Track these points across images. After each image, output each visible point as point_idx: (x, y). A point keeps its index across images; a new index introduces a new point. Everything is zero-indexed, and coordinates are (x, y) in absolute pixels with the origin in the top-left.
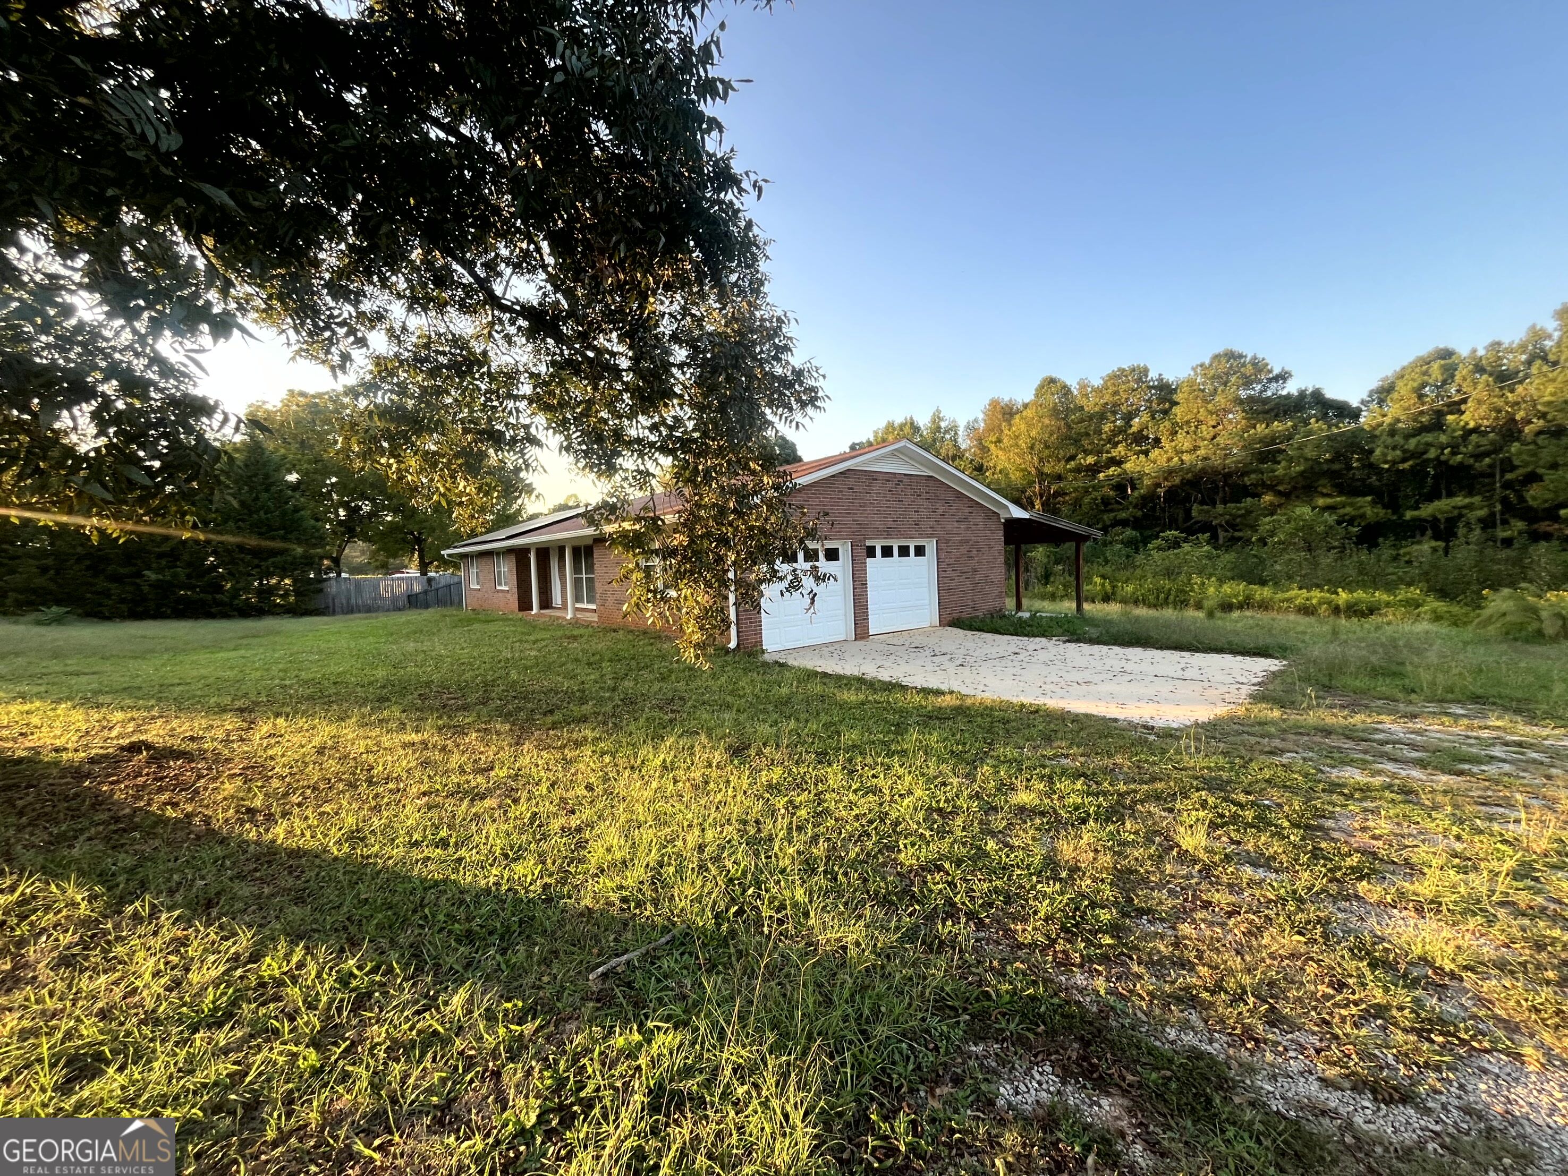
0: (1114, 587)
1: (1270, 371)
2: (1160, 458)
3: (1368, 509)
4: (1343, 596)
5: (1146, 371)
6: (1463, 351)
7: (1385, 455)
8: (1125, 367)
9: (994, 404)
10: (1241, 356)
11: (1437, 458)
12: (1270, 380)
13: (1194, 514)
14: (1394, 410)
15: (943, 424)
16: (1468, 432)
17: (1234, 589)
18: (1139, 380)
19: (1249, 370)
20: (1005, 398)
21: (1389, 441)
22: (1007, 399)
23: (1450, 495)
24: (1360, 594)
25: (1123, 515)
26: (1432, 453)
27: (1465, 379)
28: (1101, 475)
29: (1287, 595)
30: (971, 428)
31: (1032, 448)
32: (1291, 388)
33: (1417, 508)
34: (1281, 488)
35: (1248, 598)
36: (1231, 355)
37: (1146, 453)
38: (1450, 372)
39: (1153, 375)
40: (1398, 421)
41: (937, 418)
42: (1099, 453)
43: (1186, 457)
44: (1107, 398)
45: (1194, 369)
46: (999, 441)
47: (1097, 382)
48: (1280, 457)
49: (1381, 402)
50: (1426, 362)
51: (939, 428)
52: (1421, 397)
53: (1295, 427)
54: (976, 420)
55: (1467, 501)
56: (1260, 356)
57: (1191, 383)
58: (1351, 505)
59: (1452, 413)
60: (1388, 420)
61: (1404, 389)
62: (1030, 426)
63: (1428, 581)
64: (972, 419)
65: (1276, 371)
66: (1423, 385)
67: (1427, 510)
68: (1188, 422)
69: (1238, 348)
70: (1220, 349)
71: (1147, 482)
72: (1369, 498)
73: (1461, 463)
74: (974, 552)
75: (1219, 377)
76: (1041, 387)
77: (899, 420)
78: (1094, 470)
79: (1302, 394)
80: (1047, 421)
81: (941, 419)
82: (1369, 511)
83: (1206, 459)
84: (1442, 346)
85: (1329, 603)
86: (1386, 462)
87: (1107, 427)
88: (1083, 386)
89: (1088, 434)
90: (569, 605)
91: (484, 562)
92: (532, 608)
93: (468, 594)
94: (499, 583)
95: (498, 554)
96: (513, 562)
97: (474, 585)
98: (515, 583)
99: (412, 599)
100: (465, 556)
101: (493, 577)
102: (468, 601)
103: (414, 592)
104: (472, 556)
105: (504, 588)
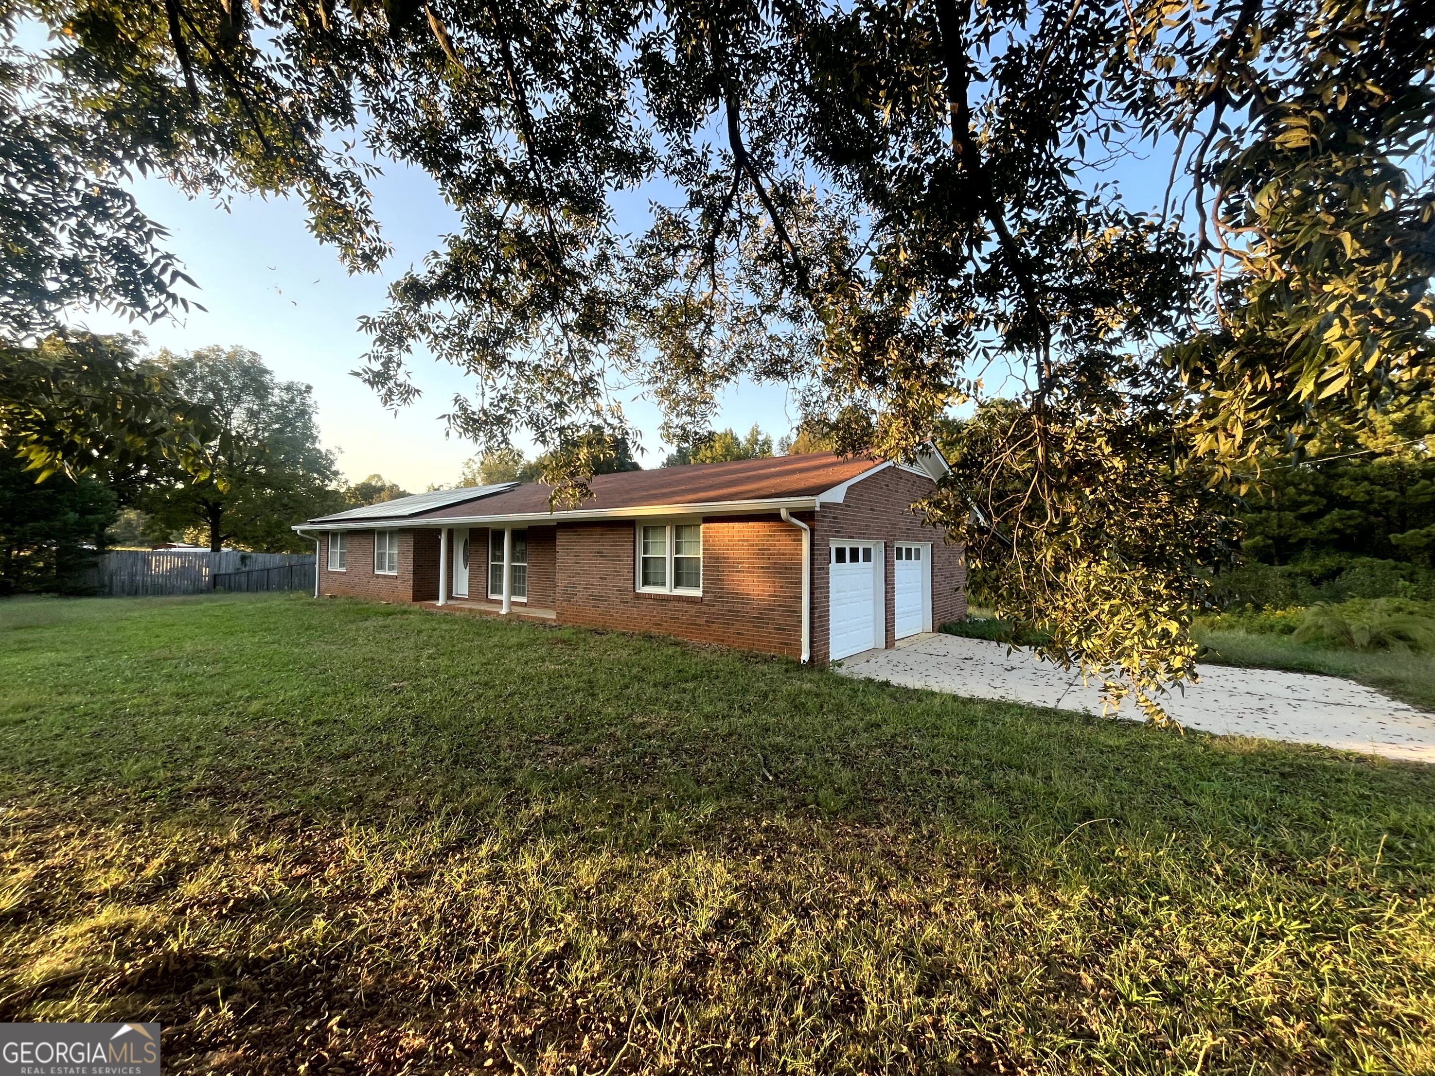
15: (760, 438)
51: (756, 441)
54: (789, 437)
74: (952, 557)
81: (758, 433)
90: (504, 597)
91: (356, 541)
92: (437, 598)
93: (324, 577)
94: (381, 567)
95: (382, 533)
96: (409, 543)
97: (335, 567)
98: (411, 568)
99: (219, 580)
100: (325, 533)
101: (370, 560)
102: (323, 585)
103: (223, 572)
104: (334, 534)
105: (387, 573)
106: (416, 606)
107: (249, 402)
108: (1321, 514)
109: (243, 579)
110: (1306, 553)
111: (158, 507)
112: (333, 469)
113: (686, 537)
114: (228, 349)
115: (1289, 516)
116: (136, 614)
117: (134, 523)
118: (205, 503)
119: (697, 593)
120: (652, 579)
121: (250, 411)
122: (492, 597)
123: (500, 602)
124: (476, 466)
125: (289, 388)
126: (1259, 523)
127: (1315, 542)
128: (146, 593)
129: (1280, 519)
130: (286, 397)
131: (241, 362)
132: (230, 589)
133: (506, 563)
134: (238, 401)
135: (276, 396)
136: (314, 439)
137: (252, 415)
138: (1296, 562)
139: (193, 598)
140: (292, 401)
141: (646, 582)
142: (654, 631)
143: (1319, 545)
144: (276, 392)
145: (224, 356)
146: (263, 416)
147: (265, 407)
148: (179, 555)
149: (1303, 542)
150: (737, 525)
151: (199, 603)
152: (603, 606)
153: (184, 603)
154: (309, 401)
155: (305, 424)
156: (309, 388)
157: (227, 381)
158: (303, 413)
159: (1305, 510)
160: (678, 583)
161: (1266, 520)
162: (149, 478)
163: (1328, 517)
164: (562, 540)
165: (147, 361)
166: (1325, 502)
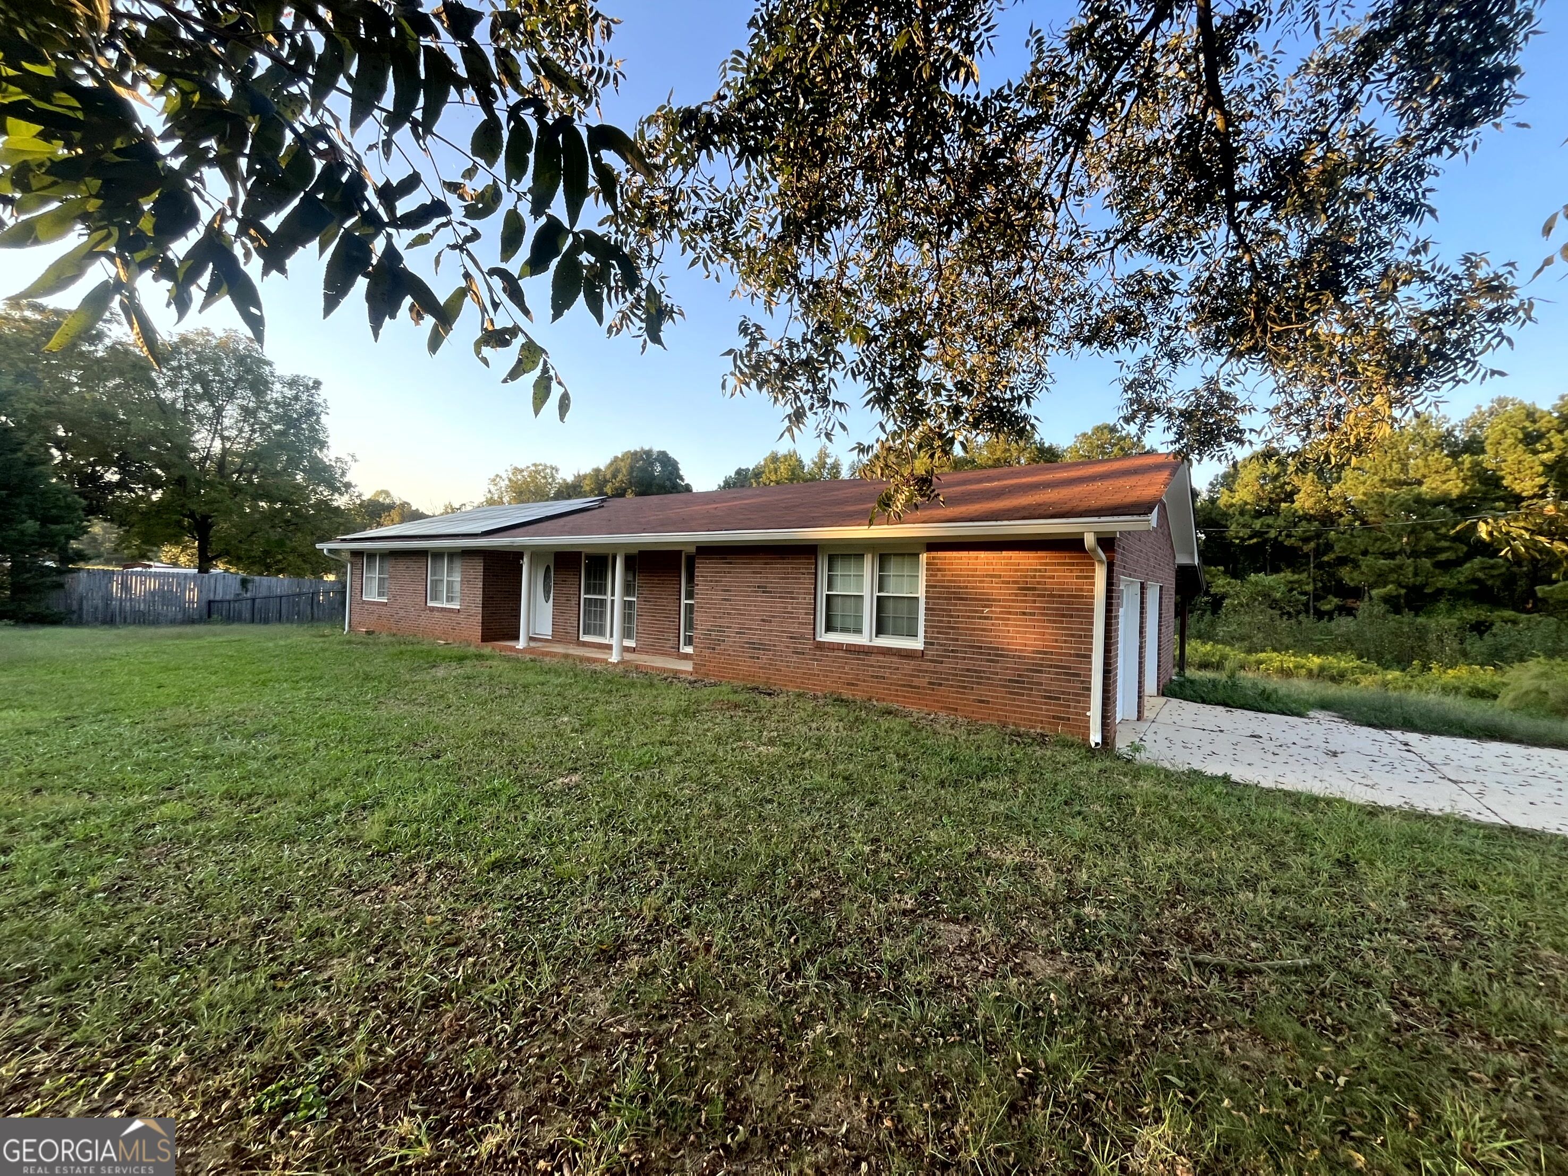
11: (1276, 538)
14: (1242, 494)
16: (1299, 518)
21: (1241, 520)
27: (1294, 475)
40: (1246, 503)
59: (1285, 501)
60: (1237, 502)
66: (1264, 475)
73: (1294, 545)
86: (1238, 537)
90: (614, 642)
91: (402, 565)
92: (516, 638)
93: (357, 609)
94: (435, 598)
95: (438, 555)
96: (477, 569)
97: (372, 595)
98: (479, 600)
99: (214, 607)
100: (357, 554)
101: (421, 588)
102: (356, 618)
103: (218, 598)
104: (371, 555)
105: (446, 605)
106: (487, 649)
107: (245, 397)
108: (1459, 562)
109: (245, 608)
110: (1442, 605)
111: (134, 518)
112: (346, 480)
113: (893, 570)
114: (220, 333)
115: (1426, 563)
116: (122, 651)
117: (100, 539)
118: (192, 515)
119: (917, 644)
120: (838, 623)
121: (244, 409)
122: (584, 638)
123: (609, 647)
124: (504, 484)
125: (293, 383)
126: (1392, 571)
127: (1452, 592)
128: (125, 622)
129: (1416, 568)
130: (289, 393)
131: (236, 350)
132: (232, 618)
133: (617, 597)
134: (231, 396)
135: (277, 391)
136: (322, 445)
137: (247, 413)
138: (1429, 614)
139: (189, 629)
140: (296, 398)
141: (829, 628)
142: (846, 694)
143: (1457, 596)
144: (277, 386)
145: (214, 342)
146: (262, 415)
147: (263, 405)
148: (157, 575)
149: (1439, 592)
150: (982, 554)
151: (199, 637)
152: (764, 658)
153: (179, 636)
154: (318, 400)
155: (311, 426)
156: (317, 384)
157: (217, 372)
158: (310, 413)
159: (1443, 557)
160: (880, 630)
161: (1400, 567)
162: (121, 485)
163: (1468, 565)
164: (703, 570)
165: (120, 343)
166: (1465, 549)
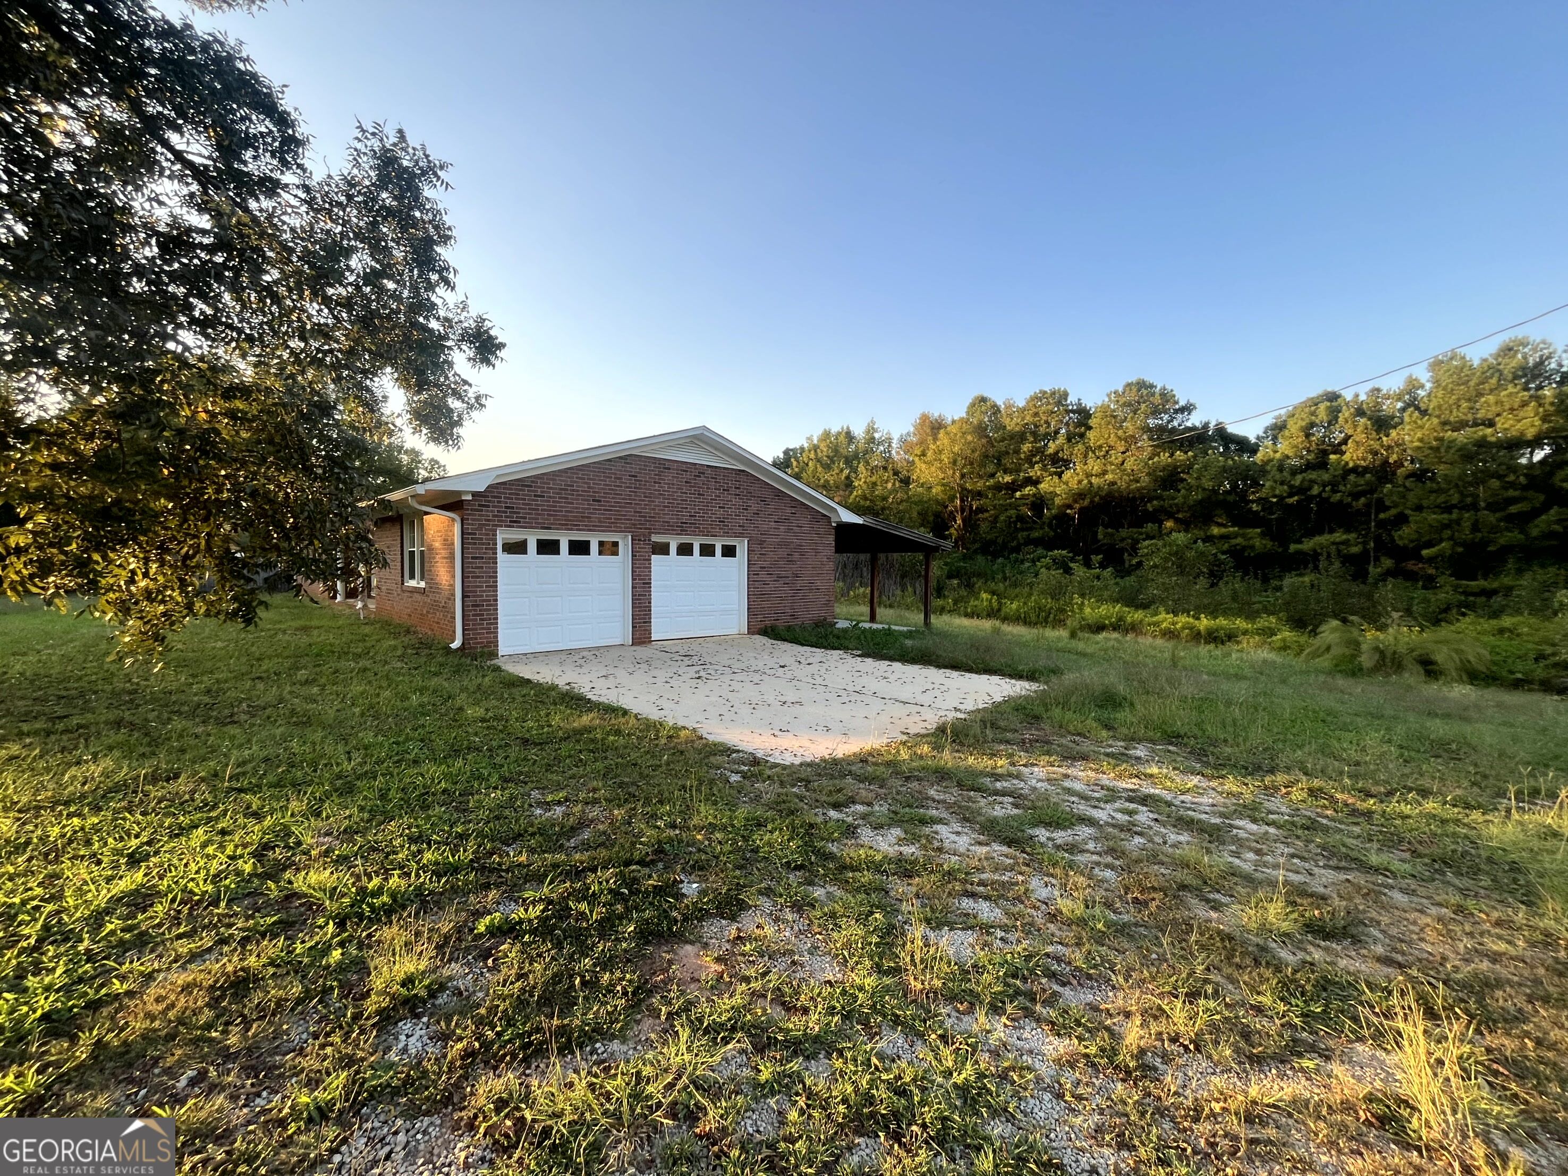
0: (1000, 604)
1: (1177, 403)
2: (1073, 479)
3: (1256, 539)
4: (1204, 623)
5: (1065, 395)
6: (1348, 395)
7: (1273, 489)
8: (1047, 389)
9: (924, 418)
10: (1152, 386)
11: (1320, 495)
12: (1176, 411)
13: (1100, 536)
14: (1284, 447)
15: (877, 435)
16: (1348, 471)
17: (1108, 611)
18: (1059, 403)
19: (1157, 400)
20: (935, 414)
21: (1278, 476)
22: (936, 415)
23: (1331, 531)
24: (1222, 622)
25: (1036, 534)
26: (1316, 490)
27: (1347, 422)
28: (1018, 494)
29: (1155, 619)
30: (903, 441)
31: (955, 462)
32: (1195, 420)
33: (1301, 542)
34: (1180, 516)
35: (1121, 619)
36: (1142, 385)
37: (1060, 475)
38: (1334, 413)
39: (1072, 399)
40: (1288, 457)
41: (871, 430)
42: (1018, 471)
43: (1094, 480)
44: (1028, 419)
45: (1109, 395)
46: (924, 454)
47: (1021, 404)
48: (1180, 486)
49: (1275, 439)
50: (1315, 403)
51: (872, 440)
52: (1308, 436)
53: (1195, 457)
54: (908, 434)
55: (1344, 537)
56: (1169, 387)
57: (1104, 409)
58: (1243, 536)
59: (1335, 453)
60: (1278, 455)
61: (1294, 428)
62: (953, 441)
63: (1287, 611)
64: (904, 432)
65: (1182, 403)
66: (1312, 425)
67: (1308, 545)
68: (1100, 447)
69: (1149, 379)
70: (1133, 379)
71: (1058, 501)
72: (1259, 530)
73: (1341, 501)
74: (796, 556)
75: (1130, 405)
76: (973, 405)
77: (835, 429)
78: (1012, 487)
79: (1206, 426)
80: (969, 438)
81: (875, 430)
82: (1257, 543)
83: (1113, 483)
84: (1330, 389)
85: (1191, 628)
86: (1275, 496)
87: (1026, 447)
88: (1009, 406)
89: (1007, 453)
142: (409, 623)
152: (391, 599)
